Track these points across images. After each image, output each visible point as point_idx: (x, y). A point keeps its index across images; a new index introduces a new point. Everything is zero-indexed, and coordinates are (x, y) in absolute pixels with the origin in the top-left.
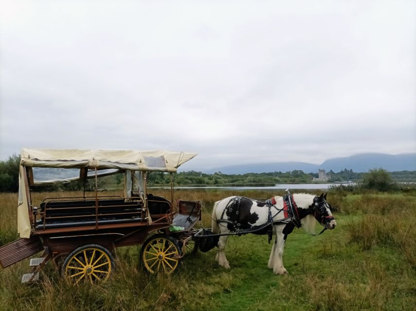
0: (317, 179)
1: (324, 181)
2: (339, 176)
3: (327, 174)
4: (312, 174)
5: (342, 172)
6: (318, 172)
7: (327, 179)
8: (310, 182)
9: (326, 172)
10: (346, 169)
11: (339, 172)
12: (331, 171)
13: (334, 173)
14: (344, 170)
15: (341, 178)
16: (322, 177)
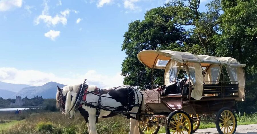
0: (14, 104)
1: (20, 105)
2: (32, 101)
3: (23, 100)
4: (9, 100)
5: (35, 98)
6: (15, 98)
7: (22, 104)
8: (8, 106)
9: (22, 98)
10: (37, 96)
11: (32, 98)
12: (26, 97)
13: (28, 99)
14: (36, 97)
15: (33, 103)
16: (18, 102)
